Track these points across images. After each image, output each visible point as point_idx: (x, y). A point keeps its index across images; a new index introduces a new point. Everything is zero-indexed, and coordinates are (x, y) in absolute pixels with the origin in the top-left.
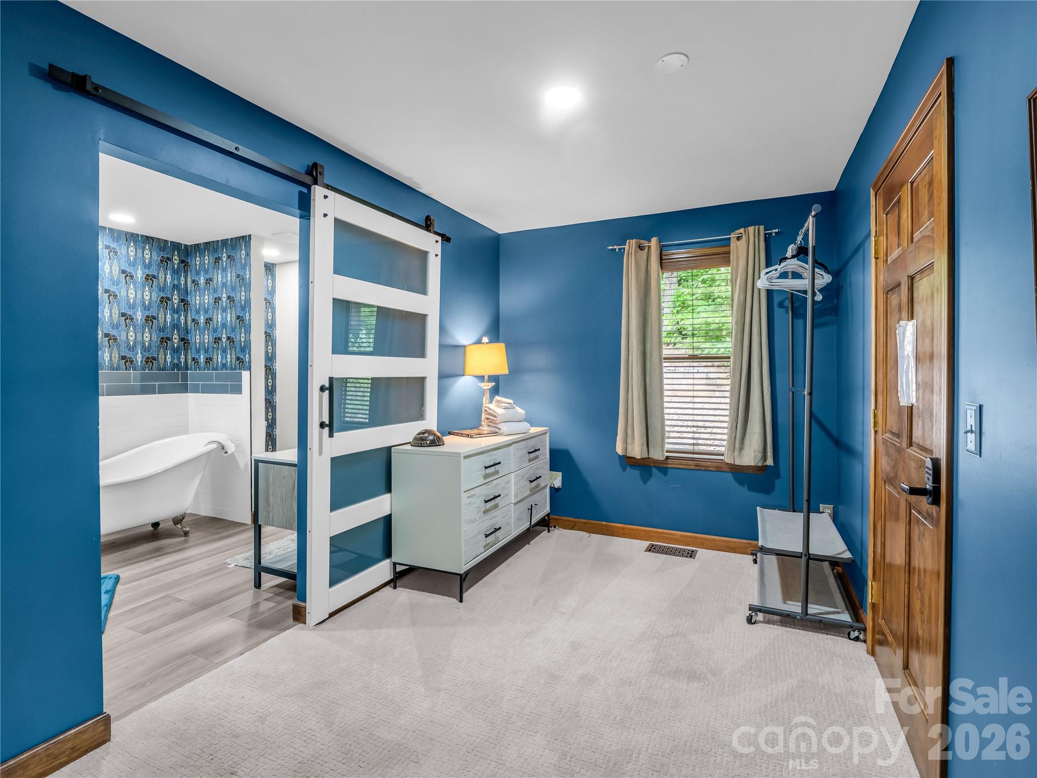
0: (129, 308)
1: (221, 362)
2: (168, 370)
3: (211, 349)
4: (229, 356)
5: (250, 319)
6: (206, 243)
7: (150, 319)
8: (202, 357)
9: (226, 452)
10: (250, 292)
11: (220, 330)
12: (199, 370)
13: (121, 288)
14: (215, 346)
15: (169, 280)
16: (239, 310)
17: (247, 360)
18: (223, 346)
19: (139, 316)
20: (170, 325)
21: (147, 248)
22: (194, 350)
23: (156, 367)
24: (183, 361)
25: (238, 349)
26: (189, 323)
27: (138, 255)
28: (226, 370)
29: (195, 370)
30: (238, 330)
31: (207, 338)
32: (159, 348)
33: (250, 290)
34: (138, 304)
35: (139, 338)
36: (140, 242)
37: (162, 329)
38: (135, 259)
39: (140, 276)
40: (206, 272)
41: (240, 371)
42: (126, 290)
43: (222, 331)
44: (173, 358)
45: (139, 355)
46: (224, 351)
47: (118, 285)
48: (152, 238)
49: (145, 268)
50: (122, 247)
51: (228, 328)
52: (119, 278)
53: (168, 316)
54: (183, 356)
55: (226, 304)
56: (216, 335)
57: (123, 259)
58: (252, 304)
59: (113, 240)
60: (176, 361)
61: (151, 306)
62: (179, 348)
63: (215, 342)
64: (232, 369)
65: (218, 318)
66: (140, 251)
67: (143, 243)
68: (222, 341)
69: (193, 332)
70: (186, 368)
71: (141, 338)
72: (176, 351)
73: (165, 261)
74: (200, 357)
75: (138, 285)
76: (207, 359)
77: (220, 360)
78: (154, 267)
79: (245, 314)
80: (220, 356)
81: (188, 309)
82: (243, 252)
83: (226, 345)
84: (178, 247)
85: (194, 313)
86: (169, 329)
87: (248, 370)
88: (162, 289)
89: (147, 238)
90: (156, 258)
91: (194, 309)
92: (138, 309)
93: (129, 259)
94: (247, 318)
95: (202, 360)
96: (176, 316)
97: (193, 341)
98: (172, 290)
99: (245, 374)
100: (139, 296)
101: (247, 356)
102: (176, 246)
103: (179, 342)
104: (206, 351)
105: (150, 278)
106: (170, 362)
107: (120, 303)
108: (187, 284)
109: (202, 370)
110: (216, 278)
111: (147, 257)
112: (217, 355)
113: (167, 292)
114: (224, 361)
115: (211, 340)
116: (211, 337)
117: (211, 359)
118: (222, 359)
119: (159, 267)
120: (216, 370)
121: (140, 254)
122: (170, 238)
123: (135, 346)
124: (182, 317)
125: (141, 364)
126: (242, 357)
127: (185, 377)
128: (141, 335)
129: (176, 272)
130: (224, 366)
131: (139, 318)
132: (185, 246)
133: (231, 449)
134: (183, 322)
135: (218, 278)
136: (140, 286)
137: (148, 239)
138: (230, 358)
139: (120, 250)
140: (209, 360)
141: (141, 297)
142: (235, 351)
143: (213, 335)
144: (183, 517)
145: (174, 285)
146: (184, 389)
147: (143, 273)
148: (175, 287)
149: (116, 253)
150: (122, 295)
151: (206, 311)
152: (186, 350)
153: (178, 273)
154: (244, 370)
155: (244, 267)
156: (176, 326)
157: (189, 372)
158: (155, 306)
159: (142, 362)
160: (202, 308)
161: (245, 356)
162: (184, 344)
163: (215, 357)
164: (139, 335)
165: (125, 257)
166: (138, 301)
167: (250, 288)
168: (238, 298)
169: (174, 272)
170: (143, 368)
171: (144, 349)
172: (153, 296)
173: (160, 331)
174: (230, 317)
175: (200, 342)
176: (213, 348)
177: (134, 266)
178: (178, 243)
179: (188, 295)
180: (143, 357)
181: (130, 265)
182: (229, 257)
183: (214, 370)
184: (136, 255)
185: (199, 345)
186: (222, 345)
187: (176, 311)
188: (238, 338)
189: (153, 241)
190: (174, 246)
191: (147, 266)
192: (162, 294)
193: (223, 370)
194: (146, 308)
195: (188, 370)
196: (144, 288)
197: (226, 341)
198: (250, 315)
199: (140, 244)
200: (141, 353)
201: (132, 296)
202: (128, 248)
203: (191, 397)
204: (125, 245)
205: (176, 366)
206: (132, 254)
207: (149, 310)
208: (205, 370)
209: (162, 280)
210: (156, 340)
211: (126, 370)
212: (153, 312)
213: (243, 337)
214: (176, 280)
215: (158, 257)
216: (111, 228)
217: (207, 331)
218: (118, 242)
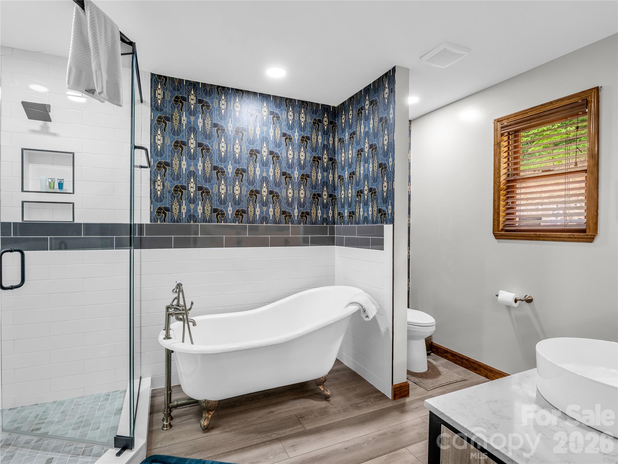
0: (288, 167)
1: (363, 215)
2: (318, 224)
3: (354, 203)
4: (370, 209)
5: (393, 165)
6: (350, 98)
7: (305, 177)
8: (346, 211)
9: (367, 316)
10: (394, 133)
11: (362, 182)
12: (344, 224)
13: (282, 150)
14: (357, 199)
15: (320, 141)
16: (381, 156)
17: (390, 212)
18: (364, 199)
19: (296, 174)
20: (321, 183)
21: (303, 111)
22: (339, 205)
23: (309, 222)
24: (331, 215)
25: (380, 200)
26: (336, 181)
27: (295, 119)
28: (367, 224)
29: (341, 224)
30: (380, 179)
31: (351, 192)
32: (312, 203)
33: (394, 131)
34: (295, 164)
35: (296, 195)
36: (297, 107)
37: (314, 187)
38: (293, 123)
39: (296, 138)
40: (350, 127)
41: (382, 225)
42: (286, 151)
43: (364, 183)
44: (323, 213)
45: (296, 210)
46: (366, 204)
47: (280, 147)
48: (306, 102)
49: (301, 130)
50: (283, 112)
51: (370, 178)
52: (280, 141)
53: (319, 174)
54: (331, 212)
55: (368, 154)
56: (359, 188)
57: (284, 123)
58: (395, 146)
59: (276, 107)
60: (325, 216)
61: (305, 165)
62: (328, 204)
63: (357, 195)
64: (373, 222)
65: (361, 170)
66: (297, 115)
67: (299, 108)
68: (364, 194)
69: (339, 188)
70: (333, 222)
71: (297, 195)
72: (325, 207)
73: (317, 123)
74: (344, 212)
75: (296, 146)
76: (350, 213)
77: (361, 214)
78: (308, 129)
79: (388, 160)
80: (361, 210)
81: (335, 167)
82: (387, 90)
83: (368, 197)
84: (327, 109)
85: (340, 170)
86: (320, 187)
87: (390, 223)
88: (314, 149)
89: (303, 102)
90: (310, 121)
91: (340, 166)
92: (295, 168)
93: (288, 123)
94: (391, 164)
95: (346, 214)
96: (325, 174)
97: (339, 196)
98: (323, 150)
99: (388, 228)
100: (296, 157)
101: (390, 207)
102: (326, 108)
103: (328, 198)
104: (350, 205)
105: (305, 139)
106: (320, 216)
107: (281, 164)
108: (335, 144)
109: (346, 224)
110: (359, 130)
111: (303, 120)
112: (359, 209)
113: (318, 152)
114: (366, 215)
115: (354, 194)
116: (354, 191)
117: (353, 213)
118: (364, 213)
119: (312, 128)
120: (358, 224)
121: (297, 118)
122: (321, 101)
123: (293, 202)
124: (331, 175)
125: (297, 218)
126: (384, 208)
127: (332, 231)
128: (297, 191)
129: (326, 133)
130: (366, 219)
131: (296, 176)
132: (334, 107)
133: (372, 312)
134: (331, 179)
135: (361, 129)
136: (297, 147)
137: (304, 104)
138: (372, 211)
139: (282, 115)
140: (352, 214)
141: (298, 157)
142: (377, 203)
143: (355, 189)
144: (325, 379)
145: (324, 145)
146: (331, 242)
147: (299, 136)
148: (325, 147)
149: (278, 118)
150: (283, 156)
151: (350, 166)
152: (333, 205)
153: (327, 134)
154: (387, 223)
155: (387, 108)
156: (325, 183)
157: (335, 226)
158: (309, 165)
159: (298, 216)
160: (347, 164)
161: (387, 208)
162: (332, 200)
163: (357, 210)
164: (296, 192)
165: (285, 121)
166: (295, 161)
167: (394, 129)
168: (380, 145)
169: (324, 133)
170: (299, 222)
171: (300, 205)
172: (307, 156)
173: (312, 188)
174: (372, 167)
175: (344, 197)
176: (356, 201)
177: (292, 129)
178: (327, 105)
179: (335, 153)
180: (299, 212)
181: (289, 128)
182: (371, 103)
183: (356, 224)
184: (294, 119)
185: (344, 200)
186: (364, 197)
187: (325, 170)
188: (380, 189)
189: (307, 105)
190: (324, 108)
191: (302, 129)
192: (314, 154)
193: (364, 224)
194: (302, 167)
195: (335, 224)
196: (300, 148)
197: (368, 193)
198: (393, 160)
199: (297, 108)
200: (298, 208)
201: (290, 157)
202: (288, 112)
203: (337, 249)
204: (285, 110)
205: (325, 220)
206: (291, 118)
207: (304, 169)
208: (348, 224)
209: (314, 141)
210: (309, 196)
211: (286, 223)
212: (307, 171)
213: (385, 187)
214: (325, 141)
215: (311, 120)
216: (274, 96)
217: (351, 185)
218: (280, 108)
